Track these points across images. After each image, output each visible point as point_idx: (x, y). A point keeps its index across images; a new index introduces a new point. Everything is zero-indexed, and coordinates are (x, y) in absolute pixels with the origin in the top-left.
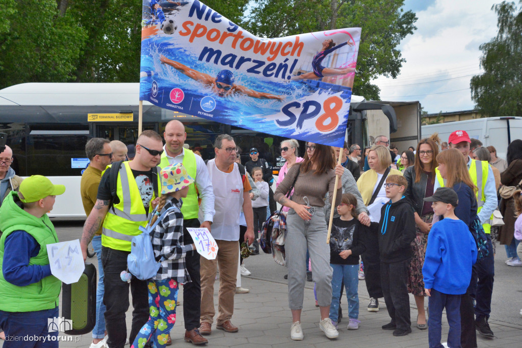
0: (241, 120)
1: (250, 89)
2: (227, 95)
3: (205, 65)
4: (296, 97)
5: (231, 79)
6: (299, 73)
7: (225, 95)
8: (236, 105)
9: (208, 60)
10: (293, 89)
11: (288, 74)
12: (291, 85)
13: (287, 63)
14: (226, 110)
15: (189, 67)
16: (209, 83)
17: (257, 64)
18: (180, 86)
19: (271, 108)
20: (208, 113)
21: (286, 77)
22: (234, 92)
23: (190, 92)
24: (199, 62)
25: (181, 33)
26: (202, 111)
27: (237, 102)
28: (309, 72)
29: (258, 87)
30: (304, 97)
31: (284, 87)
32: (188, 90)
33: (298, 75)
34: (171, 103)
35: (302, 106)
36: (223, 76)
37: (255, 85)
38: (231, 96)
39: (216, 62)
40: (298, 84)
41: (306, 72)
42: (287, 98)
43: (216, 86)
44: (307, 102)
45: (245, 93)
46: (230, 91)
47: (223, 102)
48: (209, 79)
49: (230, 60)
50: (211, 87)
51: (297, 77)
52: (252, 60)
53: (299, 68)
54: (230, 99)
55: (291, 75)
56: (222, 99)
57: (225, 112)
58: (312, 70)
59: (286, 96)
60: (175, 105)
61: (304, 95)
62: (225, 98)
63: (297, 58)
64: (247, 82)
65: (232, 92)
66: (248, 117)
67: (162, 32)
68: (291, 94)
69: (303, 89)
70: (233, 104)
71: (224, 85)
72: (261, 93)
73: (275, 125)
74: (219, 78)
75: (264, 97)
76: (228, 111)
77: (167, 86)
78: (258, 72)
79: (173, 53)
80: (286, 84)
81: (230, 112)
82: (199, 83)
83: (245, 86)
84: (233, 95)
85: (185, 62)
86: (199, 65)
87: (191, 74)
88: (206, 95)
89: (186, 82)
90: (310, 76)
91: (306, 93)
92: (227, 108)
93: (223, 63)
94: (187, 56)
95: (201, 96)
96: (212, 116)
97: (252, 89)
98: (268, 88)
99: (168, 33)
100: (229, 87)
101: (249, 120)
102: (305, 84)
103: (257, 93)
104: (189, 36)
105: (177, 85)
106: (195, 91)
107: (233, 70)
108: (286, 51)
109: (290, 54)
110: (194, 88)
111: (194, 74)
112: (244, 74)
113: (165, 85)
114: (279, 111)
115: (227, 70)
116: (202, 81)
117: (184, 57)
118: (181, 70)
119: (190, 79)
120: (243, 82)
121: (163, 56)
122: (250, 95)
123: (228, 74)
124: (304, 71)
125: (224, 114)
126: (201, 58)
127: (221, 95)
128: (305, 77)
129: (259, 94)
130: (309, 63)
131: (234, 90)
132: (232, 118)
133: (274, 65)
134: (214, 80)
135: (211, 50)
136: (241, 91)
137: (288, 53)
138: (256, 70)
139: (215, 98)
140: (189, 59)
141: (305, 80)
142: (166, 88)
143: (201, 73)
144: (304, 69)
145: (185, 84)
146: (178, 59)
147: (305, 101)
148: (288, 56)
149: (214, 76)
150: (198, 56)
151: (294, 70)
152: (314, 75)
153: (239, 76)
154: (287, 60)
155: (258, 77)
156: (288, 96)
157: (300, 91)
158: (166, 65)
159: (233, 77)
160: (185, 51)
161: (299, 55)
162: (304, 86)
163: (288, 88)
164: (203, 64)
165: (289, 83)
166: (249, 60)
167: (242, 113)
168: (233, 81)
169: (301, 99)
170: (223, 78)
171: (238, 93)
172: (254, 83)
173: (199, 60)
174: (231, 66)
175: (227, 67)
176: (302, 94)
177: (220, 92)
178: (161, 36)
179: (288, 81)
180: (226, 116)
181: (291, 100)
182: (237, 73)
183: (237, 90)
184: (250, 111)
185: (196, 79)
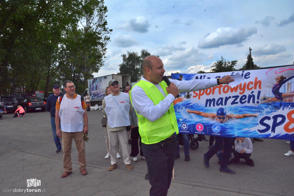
0: (236, 134)
1: (236, 114)
2: (225, 122)
3: (209, 109)
4: (266, 113)
5: (224, 112)
6: (265, 99)
7: (224, 122)
8: (232, 126)
9: (210, 106)
10: (263, 109)
11: (256, 100)
12: (260, 107)
13: (253, 94)
14: (227, 130)
15: (202, 112)
16: (213, 117)
17: (235, 98)
18: (200, 122)
19: (252, 123)
20: (217, 133)
21: (256, 102)
22: (228, 119)
23: (205, 124)
24: (206, 108)
25: (194, 97)
26: (214, 133)
27: (231, 124)
28: (271, 97)
29: (240, 111)
30: (272, 113)
31: (255, 108)
32: (204, 123)
33: (264, 100)
34: (197, 131)
35: (272, 118)
36: (220, 112)
37: (238, 111)
38: (227, 121)
39: (214, 105)
40: (266, 106)
41: (269, 98)
42: (260, 114)
43: (218, 118)
44: (275, 115)
45: (234, 118)
46: (226, 119)
47: (224, 126)
48: (213, 115)
49: (221, 101)
50: (215, 119)
51: (264, 101)
52: (232, 97)
53: (263, 96)
54: (227, 123)
55: (259, 101)
56: (223, 124)
57: (226, 131)
58: (274, 96)
59: (258, 113)
60: (200, 132)
61: (271, 112)
62: (224, 123)
63: (259, 90)
64: (233, 110)
65: (227, 119)
66: (240, 131)
67: (186, 98)
68: (262, 112)
69: (270, 108)
70: (230, 126)
71: (222, 117)
72: (243, 115)
73: (257, 133)
74: (218, 114)
75: (245, 117)
76: (228, 130)
77: (193, 123)
78: (237, 103)
79: (193, 107)
80: (257, 106)
81: (229, 130)
82: (209, 119)
83: (233, 113)
84: (228, 121)
85: (199, 110)
86: (206, 109)
87: (204, 115)
88: (214, 124)
89: (203, 119)
90: (273, 100)
91: (273, 110)
92: (227, 129)
93: (218, 105)
94: (199, 107)
95: (212, 125)
96: (220, 134)
97: (237, 114)
98: (246, 110)
99: (188, 98)
100: (224, 117)
101: (241, 133)
102: (271, 105)
103: (241, 115)
104: (198, 97)
105: (199, 122)
106: (208, 123)
107: (223, 107)
108: (250, 87)
109: (253, 88)
110: (207, 122)
111: (205, 114)
112: (230, 107)
113: (192, 123)
114: (258, 124)
115: (221, 108)
116: (210, 117)
117: (198, 108)
118: (199, 114)
119: (204, 118)
120: (231, 112)
121: (188, 110)
122: (237, 118)
123: (222, 110)
124: (268, 97)
125: (226, 132)
126: (206, 106)
127: (222, 122)
128: (270, 101)
129: (242, 115)
130: (270, 92)
131: (228, 118)
132: (231, 134)
133: (245, 96)
134: (216, 115)
135: (210, 99)
136: (232, 117)
137: (252, 88)
138: (236, 102)
139: (219, 125)
140: (201, 108)
141: (270, 103)
142: (193, 125)
143: (208, 113)
144: (267, 96)
145: (202, 121)
146: (196, 109)
147: (273, 115)
148: (253, 90)
149: (215, 113)
150: (204, 105)
151: (260, 98)
152: (276, 99)
153: (228, 109)
154: (253, 92)
155: (238, 106)
156: (260, 113)
157: (268, 110)
158: (191, 113)
159: (225, 111)
160: (198, 104)
161: (260, 87)
162: (270, 106)
163: (259, 109)
164: (208, 109)
165: (259, 106)
166: (230, 97)
167: (236, 130)
168: (226, 113)
169: (270, 114)
170: (220, 113)
171: (231, 119)
172: (237, 110)
173: (205, 107)
174: (222, 105)
175: (220, 106)
176: (270, 111)
177: (221, 121)
178: (185, 101)
179: (257, 104)
180: (227, 133)
181: (263, 116)
182: (226, 107)
183: (230, 118)
184: (240, 128)
185: (207, 117)
